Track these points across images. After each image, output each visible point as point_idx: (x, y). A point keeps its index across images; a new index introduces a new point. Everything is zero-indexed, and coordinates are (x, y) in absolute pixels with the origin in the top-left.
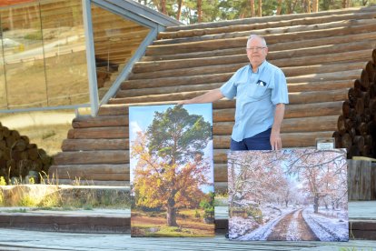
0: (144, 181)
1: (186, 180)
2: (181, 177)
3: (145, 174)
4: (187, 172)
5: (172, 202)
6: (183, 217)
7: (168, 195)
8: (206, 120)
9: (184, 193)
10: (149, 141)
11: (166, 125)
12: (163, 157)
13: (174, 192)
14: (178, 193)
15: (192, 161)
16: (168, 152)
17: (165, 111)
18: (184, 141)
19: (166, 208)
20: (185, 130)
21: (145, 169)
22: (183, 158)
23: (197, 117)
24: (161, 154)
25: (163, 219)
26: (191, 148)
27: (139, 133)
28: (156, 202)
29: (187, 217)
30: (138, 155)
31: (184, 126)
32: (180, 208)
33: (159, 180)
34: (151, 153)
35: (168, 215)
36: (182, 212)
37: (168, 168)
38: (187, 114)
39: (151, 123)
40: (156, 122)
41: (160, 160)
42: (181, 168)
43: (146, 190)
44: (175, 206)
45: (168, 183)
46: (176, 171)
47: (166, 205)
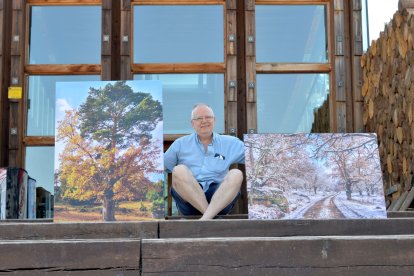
0: (74, 169)
1: (128, 167)
2: (122, 163)
3: (74, 160)
4: (130, 158)
5: (109, 194)
6: (124, 211)
7: (105, 185)
8: (154, 99)
9: (125, 183)
10: (81, 122)
11: (103, 103)
12: (99, 140)
13: (113, 182)
14: (118, 182)
15: (136, 145)
16: (106, 134)
17: (103, 88)
18: (127, 123)
19: (102, 201)
20: (127, 109)
21: (75, 154)
22: (125, 142)
23: (143, 95)
24: (96, 137)
25: (97, 215)
26: (136, 130)
27: (69, 113)
28: (89, 193)
29: (130, 211)
30: (66, 138)
31: (128, 104)
32: (121, 200)
33: (93, 168)
34: (83, 136)
35: (104, 210)
36: (123, 206)
37: (106, 153)
38: (131, 91)
39: (84, 101)
40: (90, 100)
41: (95, 143)
42: (122, 153)
43: (76, 180)
44: (114, 199)
45: (104, 171)
46: (116, 157)
47: (102, 197)
